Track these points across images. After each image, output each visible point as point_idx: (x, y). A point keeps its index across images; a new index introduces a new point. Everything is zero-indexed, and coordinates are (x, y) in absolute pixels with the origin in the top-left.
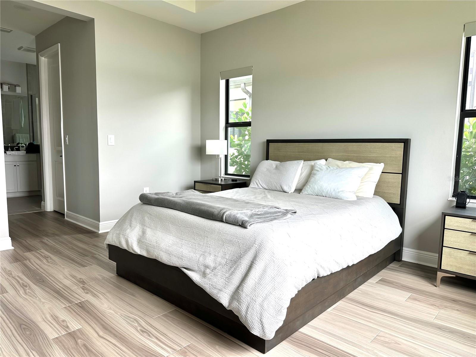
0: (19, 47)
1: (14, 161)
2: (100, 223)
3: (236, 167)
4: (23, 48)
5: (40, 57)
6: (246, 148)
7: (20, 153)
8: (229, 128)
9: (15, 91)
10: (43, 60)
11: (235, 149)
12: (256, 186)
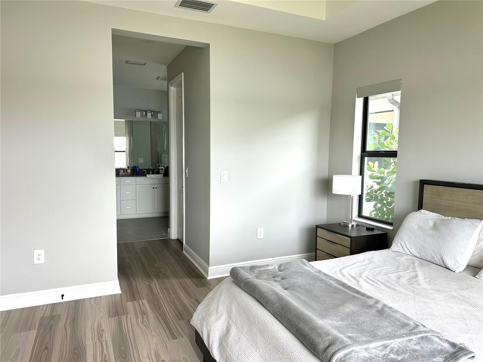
0: (157, 77)
1: (152, 184)
2: (210, 268)
3: (374, 202)
4: (160, 78)
5: (170, 87)
6: (390, 181)
7: (158, 176)
8: (366, 158)
9: (157, 117)
10: (173, 90)
11: (373, 182)
12: (401, 250)
